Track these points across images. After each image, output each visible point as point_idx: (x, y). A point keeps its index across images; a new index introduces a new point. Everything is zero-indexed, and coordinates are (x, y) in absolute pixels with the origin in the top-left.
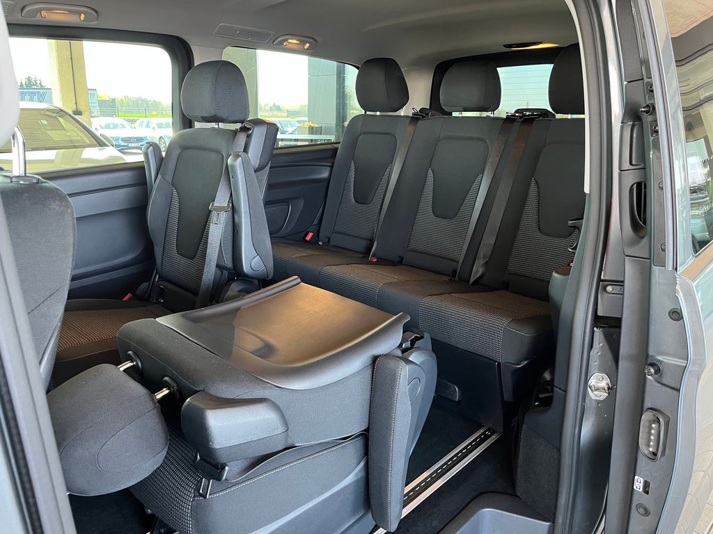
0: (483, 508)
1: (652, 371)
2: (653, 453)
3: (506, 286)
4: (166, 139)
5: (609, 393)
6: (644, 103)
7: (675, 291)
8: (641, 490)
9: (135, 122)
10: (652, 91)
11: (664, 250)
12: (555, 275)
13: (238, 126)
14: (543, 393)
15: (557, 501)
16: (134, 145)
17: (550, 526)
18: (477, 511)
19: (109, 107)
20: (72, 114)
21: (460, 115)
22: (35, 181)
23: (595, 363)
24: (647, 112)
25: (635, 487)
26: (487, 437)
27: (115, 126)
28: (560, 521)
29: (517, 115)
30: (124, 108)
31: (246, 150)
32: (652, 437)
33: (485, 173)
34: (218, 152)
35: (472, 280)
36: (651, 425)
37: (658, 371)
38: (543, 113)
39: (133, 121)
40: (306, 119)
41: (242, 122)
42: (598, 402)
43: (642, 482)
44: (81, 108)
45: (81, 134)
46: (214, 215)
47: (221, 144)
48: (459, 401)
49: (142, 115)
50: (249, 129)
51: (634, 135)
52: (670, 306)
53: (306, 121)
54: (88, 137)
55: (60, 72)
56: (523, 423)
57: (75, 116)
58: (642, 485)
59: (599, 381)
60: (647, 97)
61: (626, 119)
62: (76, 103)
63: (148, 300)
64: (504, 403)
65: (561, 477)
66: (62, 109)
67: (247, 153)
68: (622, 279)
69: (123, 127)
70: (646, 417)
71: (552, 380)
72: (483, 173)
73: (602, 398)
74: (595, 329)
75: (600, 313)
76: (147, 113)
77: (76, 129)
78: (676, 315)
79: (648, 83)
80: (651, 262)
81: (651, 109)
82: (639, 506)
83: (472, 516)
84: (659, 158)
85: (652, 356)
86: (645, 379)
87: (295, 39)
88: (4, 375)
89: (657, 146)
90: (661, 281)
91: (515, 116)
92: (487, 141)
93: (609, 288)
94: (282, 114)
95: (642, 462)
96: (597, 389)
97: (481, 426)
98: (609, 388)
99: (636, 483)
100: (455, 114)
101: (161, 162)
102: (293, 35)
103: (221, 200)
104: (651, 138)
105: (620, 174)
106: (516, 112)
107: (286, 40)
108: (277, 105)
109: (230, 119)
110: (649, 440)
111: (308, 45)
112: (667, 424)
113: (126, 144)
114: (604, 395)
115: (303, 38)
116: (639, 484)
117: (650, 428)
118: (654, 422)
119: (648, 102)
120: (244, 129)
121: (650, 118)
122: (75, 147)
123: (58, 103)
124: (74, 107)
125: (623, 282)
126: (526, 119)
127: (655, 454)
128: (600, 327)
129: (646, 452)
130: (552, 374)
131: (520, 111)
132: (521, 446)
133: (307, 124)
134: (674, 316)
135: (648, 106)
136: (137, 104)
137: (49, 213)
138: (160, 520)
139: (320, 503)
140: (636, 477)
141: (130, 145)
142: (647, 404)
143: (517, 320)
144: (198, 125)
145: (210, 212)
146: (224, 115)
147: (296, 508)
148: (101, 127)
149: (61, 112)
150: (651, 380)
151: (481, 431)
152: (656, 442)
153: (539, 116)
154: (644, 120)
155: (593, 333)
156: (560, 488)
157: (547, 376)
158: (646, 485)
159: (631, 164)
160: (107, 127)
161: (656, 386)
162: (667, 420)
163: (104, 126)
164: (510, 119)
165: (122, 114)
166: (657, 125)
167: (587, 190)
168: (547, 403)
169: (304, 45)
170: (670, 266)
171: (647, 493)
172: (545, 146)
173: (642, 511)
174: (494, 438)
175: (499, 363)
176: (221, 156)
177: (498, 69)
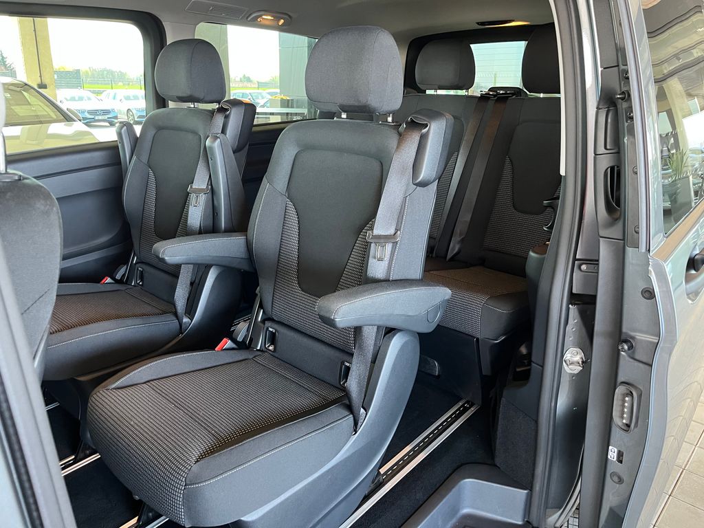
0: (465, 478)
1: (626, 347)
2: (627, 424)
3: (482, 262)
4: (134, 112)
5: (583, 367)
6: (619, 90)
7: (648, 271)
8: (615, 459)
9: (101, 93)
10: (628, 78)
11: (637, 233)
12: (532, 254)
13: (215, 106)
14: (519, 367)
15: (534, 470)
16: (100, 118)
17: (528, 493)
18: (459, 482)
19: (73, 79)
20: (36, 87)
21: (435, 93)
22: (17, 178)
23: (570, 339)
24: (622, 99)
25: (609, 457)
26: (466, 410)
27: (81, 99)
28: (537, 488)
29: (491, 93)
30: (88, 79)
31: (223, 131)
32: (626, 410)
33: (461, 151)
34: (195, 133)
35: (449, 257)
36: (624, 398)
37: (631, 347)
38: (516, 92)
39: (98, 93)
40: (278, 90)
41: (219, 102)
42: (573, 375)
43: (616, 452)
44: (46, 81)
45: (46, 108)
46: (193, 196)
47: (197, 124)
48: (439, 375)
49: (107, 86)
50: (227, 110)
51: (609, 120)
52: (642, 285)
53: (277, 93)
54: (54, 112)
55: (23, 44)
56: (501, 396)
57: (40, 90)
58: (615, 454)
59: (573, 356)
60: (622, 84)
61: (601, 104)
62: (41, 76)
63: (126, 283)
64: (483, 377)
65: (538, 446)
66: (27, 82)
67: (225, 135)
68: (597, 258)
69: (89, 99)
70: (620, 390)
71: (530, 354)
72: (458, 151)
73: (576, 372)
74: (570, 306)
75: (574, 291)
76: (114, 85)
77: (40, 103)
78: (649, 294)
79: (624, 70)
80: (624, 243)
81: (627, 96)
82: (613, 474)
83: (453, 487)
84: (634, 144)
85: (626, 333)
86: (618, 354)
87: (269, 15)
88: (4, 392)
89: (631, 132)
90: (634, 262)
91: (489, 94)
92: (463, 119)
93: (584, 267)
94: (253, 86)
95: (616, 434)
96: (572, 364)
97: (460, 399)
98: (583, 362)
99: (610, 453)
100: (428, 92)
101: (135, 141)
102: (267, 11)
103: (200, 182)
104: (626, 124)
105: (595, 158)
106: (490, 90)
107: (260, 16)
108: (246, 76)
109: (206, 99)
110: (623, 412)
111: (282, 21)
112: (640, 396)
113: (93, 117)
114: (578, 369)
115: (278, 15)
116: (613, 454)
117: (624, 401)
118: (627, 395)
119: (624, 89)
120: (222, 110)
121: (625, 105)
122: (41, 122)
123: (22, 77)
124: (39, 81)
125: (598, 261)
126: (499, 97)
127: (628, 426)
128: (575, 304)
129: (620, 424)
130: (530, 348)
131: (495, 89)
132: (500, 418)
133: (279, 97)
134: (647, 295)
135: (623, 93)
136: (103, 75)
137: (34, 212)
138: (148, 505)
139: (308, 484)
140: (610, 447)
141: (97, 118)
142: (621, 378)
143: (495, 297)
144: (171, 105)
145: (188, 193)
146: (200, 95)
147: (286, 491)
148: (66, 99)
149: (25, 86)
150: (623, 356)
151: (461, 404)
152: (630, 414)
153: (513, 94)
154: (619, 106)
155: (568, 309)
156: (537, 458)
157: (523, 350)
158: (620, 454)
159: (606, 148)
160: (73, 99)
161: (629, 361)
162: (640, 393)
163: (68, 99)
164: (484, 98)
165: (88, 85)
166: (632, 112)
167: (562, 172)
168: (525, 377)
169: (279, 20)
170: (643, 250)
171: (621, 462)
172: (518, 124)
173: (616, 479)
174: (472, 410)
175: (478, 339)
176: (197, 137)
177: (471, 45)
